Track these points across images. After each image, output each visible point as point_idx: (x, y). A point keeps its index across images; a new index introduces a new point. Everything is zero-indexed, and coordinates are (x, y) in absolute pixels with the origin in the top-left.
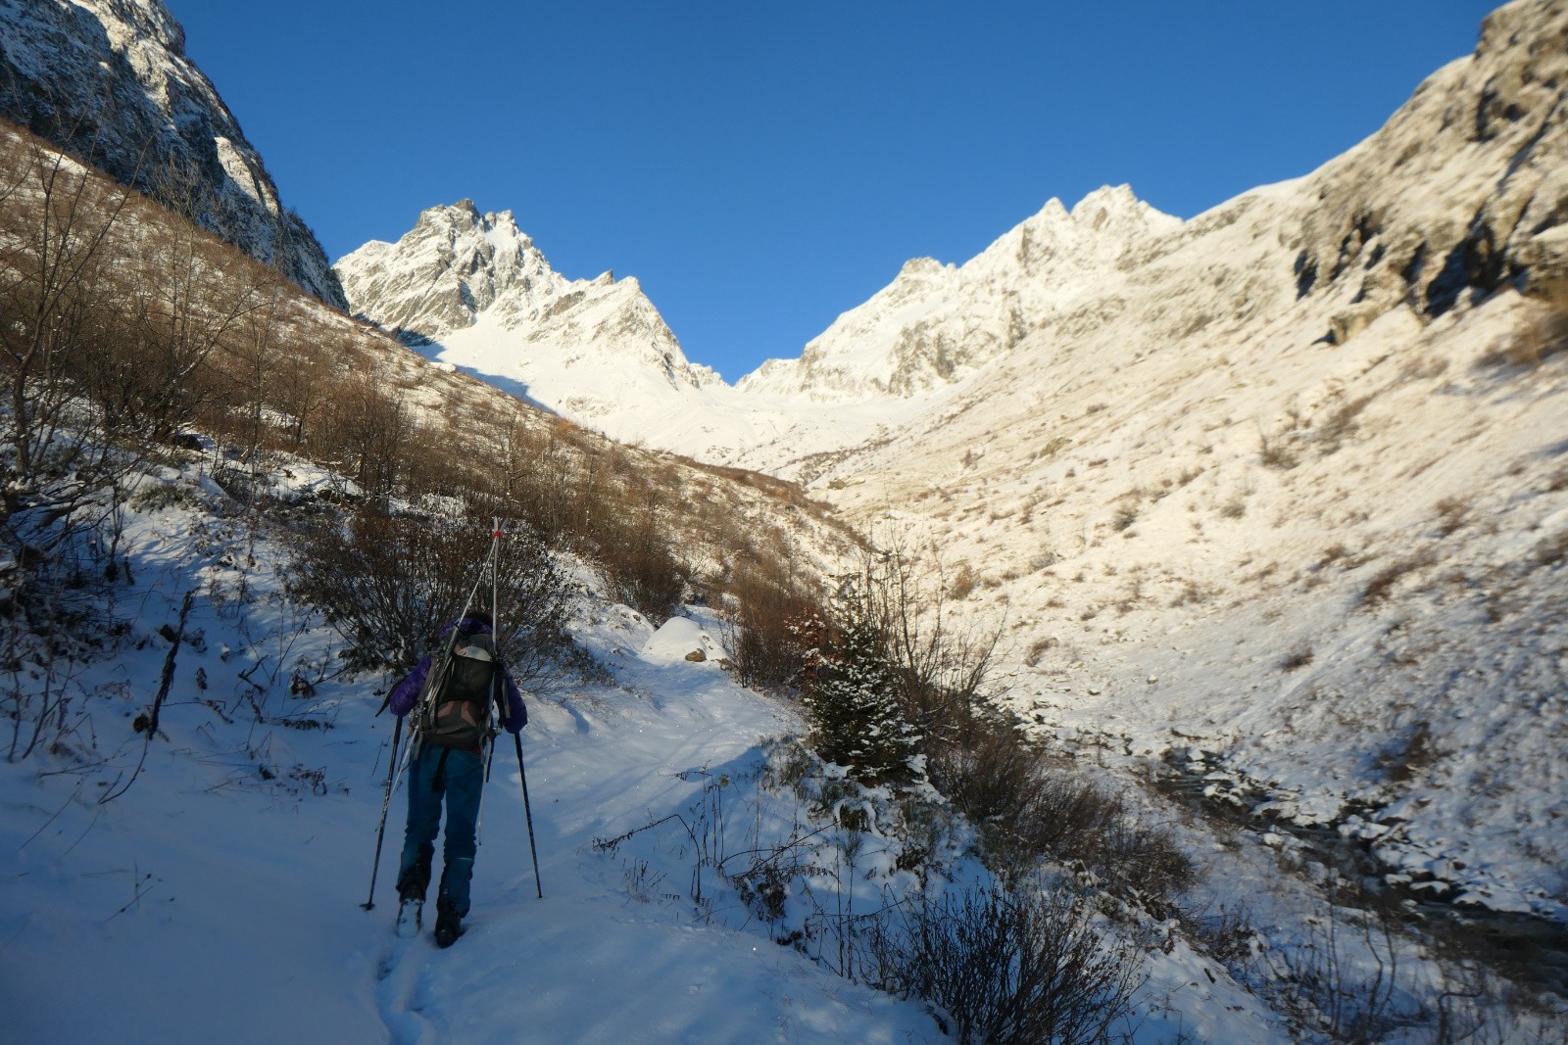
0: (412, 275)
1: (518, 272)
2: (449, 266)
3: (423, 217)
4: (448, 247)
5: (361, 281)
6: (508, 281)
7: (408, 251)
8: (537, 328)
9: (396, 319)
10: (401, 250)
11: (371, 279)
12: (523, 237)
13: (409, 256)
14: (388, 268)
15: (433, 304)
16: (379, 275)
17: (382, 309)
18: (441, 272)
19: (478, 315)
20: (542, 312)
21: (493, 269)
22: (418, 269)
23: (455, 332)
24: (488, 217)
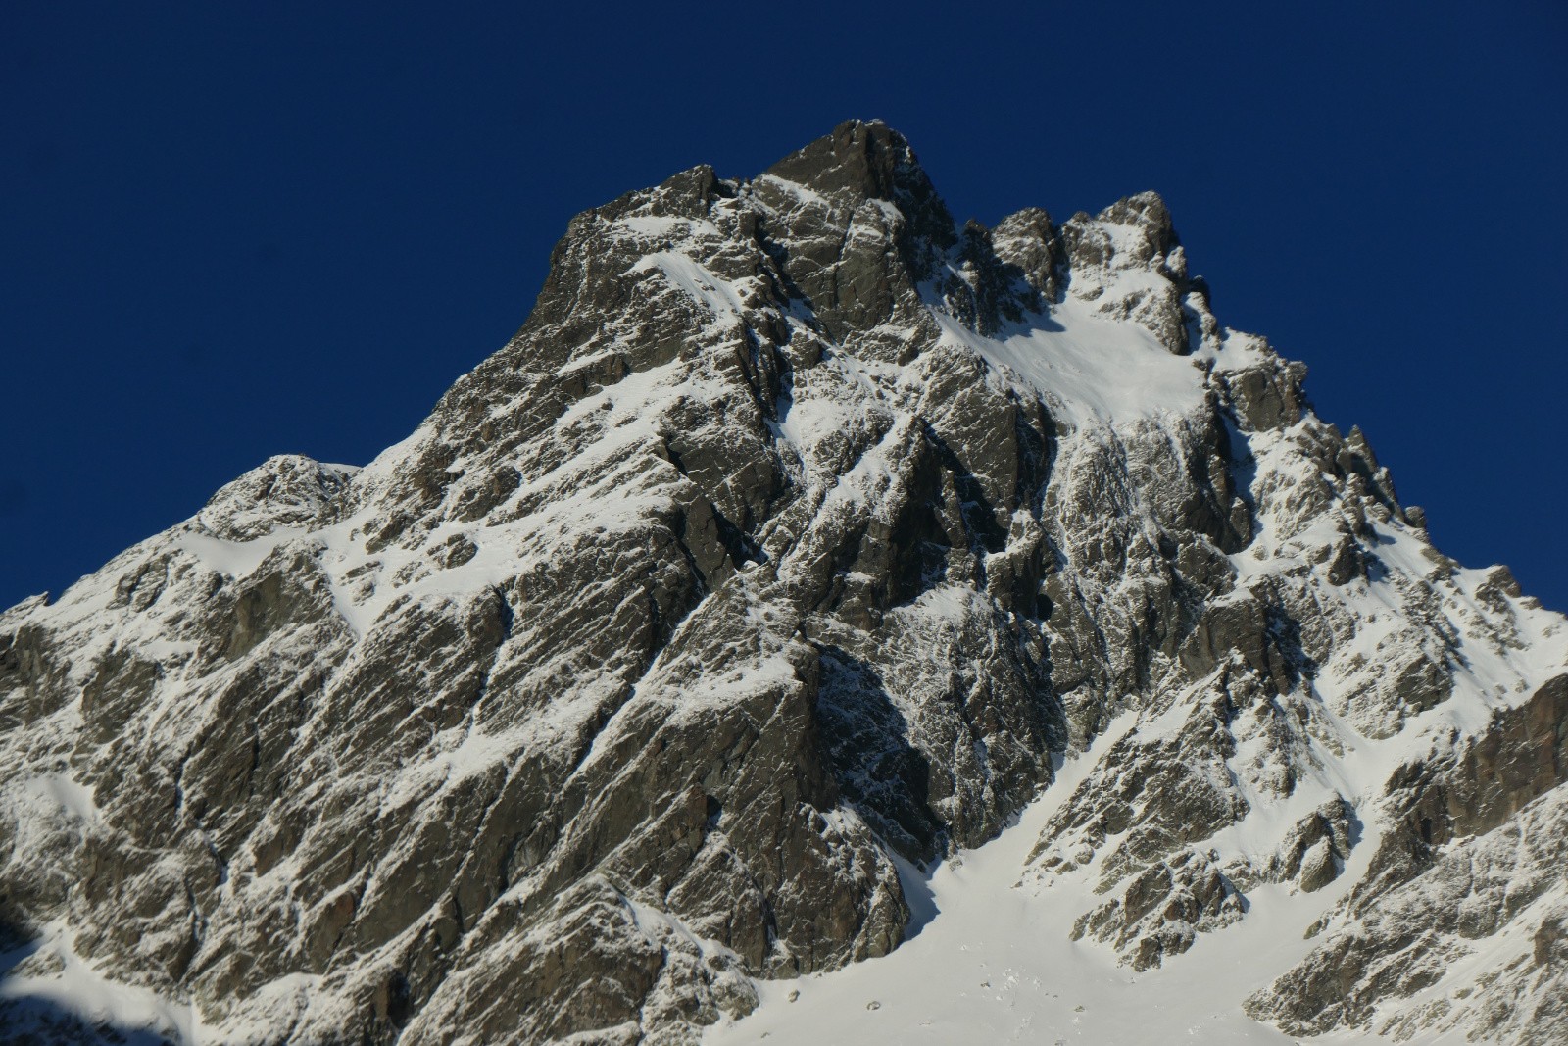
0: (494, 619)
1: (1217, 575)
2: (739, 546)
3: (579, 255)
4: (735, 429)
5: (170, 689)
6: (1145, 640)
7: (473, 472)
8: (1346, 926)
9: (379, 930)
10: (432, 477)
11: (227, 675)
12: (1241, 353)
13: (478, 505)
14: (344, 594)
15: (627, 808)
16: (285, 640)
17: (289, 868)
18: (687, 593)
19: (943, 880)
20: (1377, 821)
21: (1043, 557)
22: (536, 583)
23: (774, 992)
24: (1010, 242)
